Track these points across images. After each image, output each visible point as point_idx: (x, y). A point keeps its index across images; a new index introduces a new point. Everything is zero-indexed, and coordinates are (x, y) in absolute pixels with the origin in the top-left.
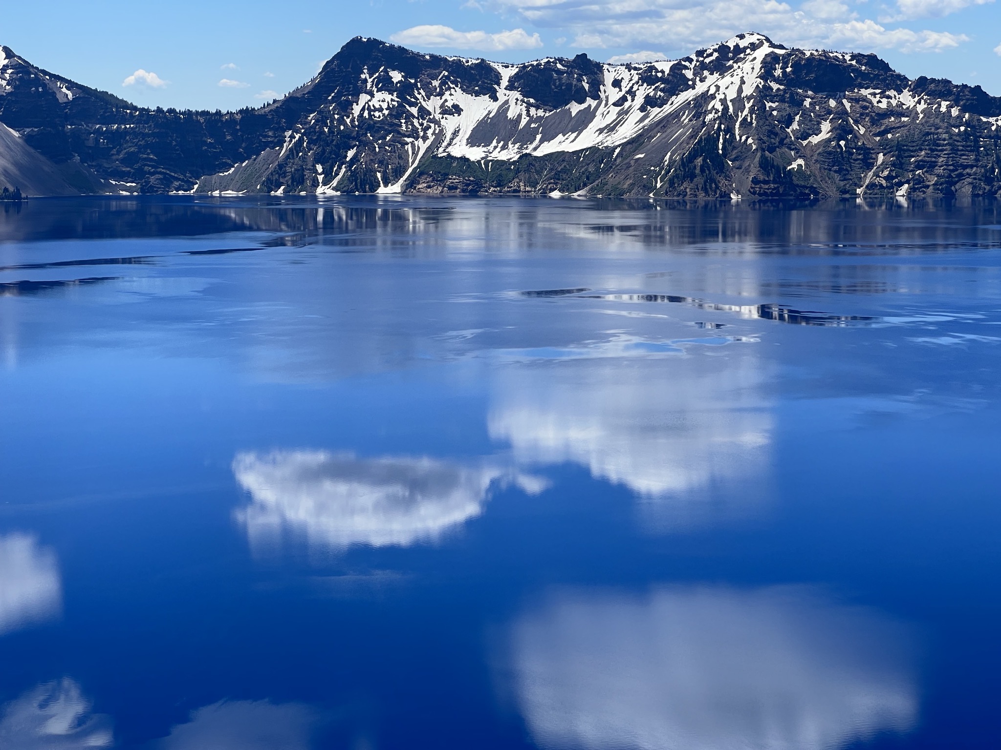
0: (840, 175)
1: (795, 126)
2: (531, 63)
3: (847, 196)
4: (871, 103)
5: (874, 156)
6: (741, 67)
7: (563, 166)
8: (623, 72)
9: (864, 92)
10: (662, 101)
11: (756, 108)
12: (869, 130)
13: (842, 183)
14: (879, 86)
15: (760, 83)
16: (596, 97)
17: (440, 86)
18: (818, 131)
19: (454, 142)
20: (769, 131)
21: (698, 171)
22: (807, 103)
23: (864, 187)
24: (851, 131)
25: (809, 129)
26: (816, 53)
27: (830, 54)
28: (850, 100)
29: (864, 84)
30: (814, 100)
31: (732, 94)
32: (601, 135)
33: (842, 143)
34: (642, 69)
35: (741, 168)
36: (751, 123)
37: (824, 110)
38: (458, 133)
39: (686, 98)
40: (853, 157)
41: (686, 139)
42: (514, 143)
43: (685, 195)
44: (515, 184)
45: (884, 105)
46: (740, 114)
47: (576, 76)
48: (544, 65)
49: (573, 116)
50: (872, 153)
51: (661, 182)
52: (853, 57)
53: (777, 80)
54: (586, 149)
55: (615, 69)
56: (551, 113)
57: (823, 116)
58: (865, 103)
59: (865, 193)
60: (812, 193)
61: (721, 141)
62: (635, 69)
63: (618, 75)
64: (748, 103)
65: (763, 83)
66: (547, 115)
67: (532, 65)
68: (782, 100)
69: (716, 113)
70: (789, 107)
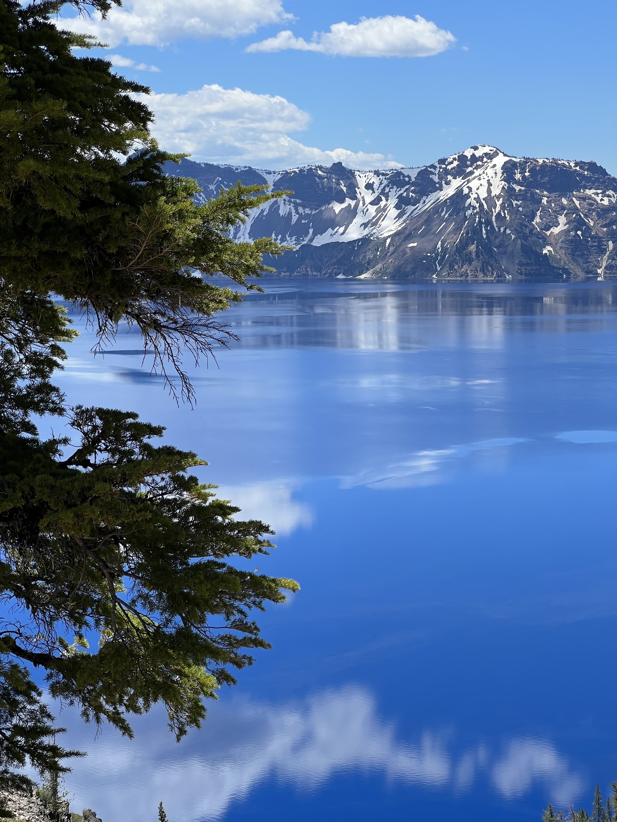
0: (582, 258)
1: (537, 219)
2: (293, 170)
3: (591, 275)
4: (595, 201)
5: (605, 243)
6: (485, 173)
7: (342, 254)
8: (373, 178)
9: (589, 192)
10: (414, 200)
11: (506, 205)
12: (597, 223)
13: (585, 266)
14: (600, 187)
15: (505, 185)
16: (354, 197)
17: (216, 189)
18: (557, 224)
19: (238, 235)
20: (521, 224)
21: (474, 256)
22: (545, 201)
23: (603, 268)
24: (585, 223)
25: (549, 222)
26: (547, 161)
27: (559, 161)
28: (579, 198)
29: (588, 185)
30: (550, 199)
31: (483, 194)
32: (367, 229)
33: (579, 233)
34: (389, 175)
35: (506, 254)
36: (505, 217)
37: (558, 207)
38: (240, 228)
39: (436, 198)
40: (590, 244)
41: (452, 230)
42: (291, 236)
43: (467, 276)
44: (304, 270)
45: (606, 202)
46: (493, 210)
47: (334, 180)
48: (307, 172)
49: (337, 213)
50: (603, 241)
51: (439, 266)
52: (577, 164)
53: (518, 183)
54: (359, 240)
55: (365, 175)
56: (317, 211)
57: (559, 211)
58: (591, 201)
59: (605, 273)
60: (564, 273)
61: (484, 231)
62: (383, 174)
63: (369, 179)
64: (498, 201)
65: (507, 185)
66: (314, 212)
67: (294, 172)
68: (524, 199)
69: (474, 209)
70: (531, 204)
